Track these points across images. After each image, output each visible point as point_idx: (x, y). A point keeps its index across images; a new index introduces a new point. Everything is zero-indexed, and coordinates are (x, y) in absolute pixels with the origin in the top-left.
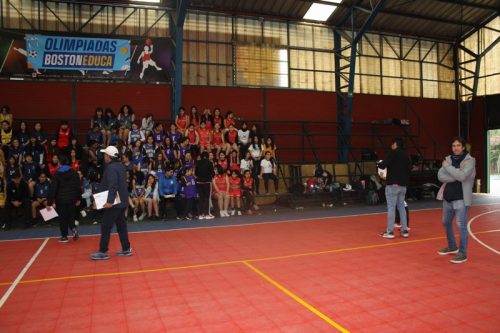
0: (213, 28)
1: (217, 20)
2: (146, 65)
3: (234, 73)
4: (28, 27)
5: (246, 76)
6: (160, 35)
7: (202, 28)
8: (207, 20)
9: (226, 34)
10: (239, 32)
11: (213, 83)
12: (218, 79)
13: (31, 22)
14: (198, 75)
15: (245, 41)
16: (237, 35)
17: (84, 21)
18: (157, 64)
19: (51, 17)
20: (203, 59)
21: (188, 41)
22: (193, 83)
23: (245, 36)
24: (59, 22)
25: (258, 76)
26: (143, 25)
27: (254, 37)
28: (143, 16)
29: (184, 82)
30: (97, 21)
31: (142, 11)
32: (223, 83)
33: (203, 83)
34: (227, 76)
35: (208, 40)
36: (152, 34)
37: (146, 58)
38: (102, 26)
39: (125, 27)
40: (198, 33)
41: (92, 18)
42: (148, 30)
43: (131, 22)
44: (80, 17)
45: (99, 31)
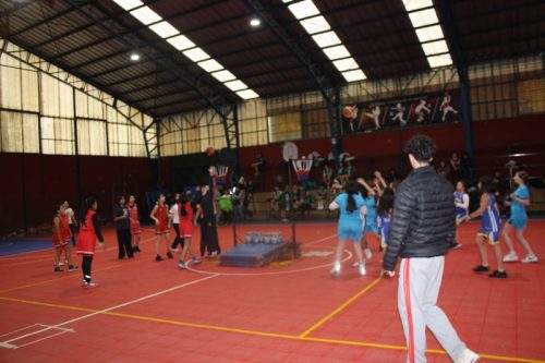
0: (496, 72)
1: (500, 65)
2: (446, 111)
3: (518, 104)
4: (371, 99)
5: (529, 105)
6: (455, 87)
7: (488, 73)
8: (492, 67)
9: (509, 75)
10: (520, 70)
11: (500, 115)
12: (504, 112)
13: (372, 96)
14: (487, 112)
15: (527, 76)
16: (518, 73)
17: (403, 88)
18: (455, 109)
19: (384, 90)
20: (490, 98)
21: (477, 87)
22: (483, 118)
23: (527, 73)
24: (388, 92)
25: (541, 104)
26: (442, 82)
27: (535, 72)
28: (441, 76)
29: (475, 118)
30: (412, 86)
31: (441, 72)
32: (509, 115)
33: (492, 117)
34: (512, 108)
35: (493, 83)
36: (449, 88)
37: (446, 105)
38: (415, 89)
39: (430, 87)
40: (484, 79)
41: (408, 84)
42: (446, 85)
43: (434, 82)
44: (401, 85)
45: (413, 93)
